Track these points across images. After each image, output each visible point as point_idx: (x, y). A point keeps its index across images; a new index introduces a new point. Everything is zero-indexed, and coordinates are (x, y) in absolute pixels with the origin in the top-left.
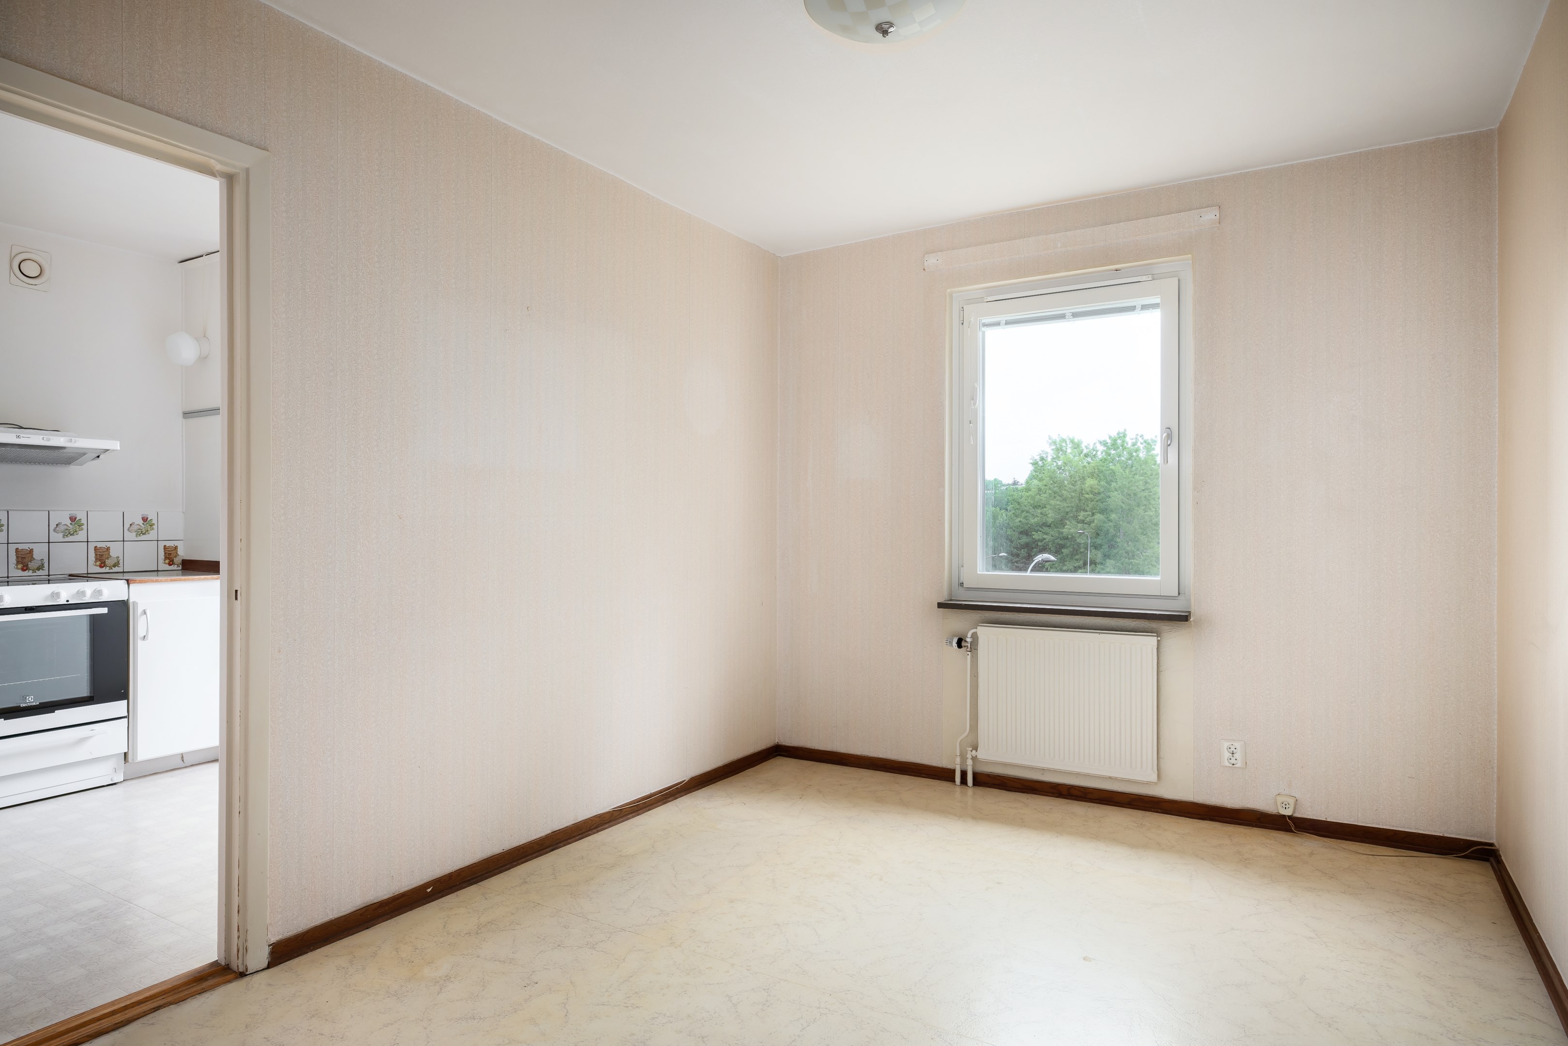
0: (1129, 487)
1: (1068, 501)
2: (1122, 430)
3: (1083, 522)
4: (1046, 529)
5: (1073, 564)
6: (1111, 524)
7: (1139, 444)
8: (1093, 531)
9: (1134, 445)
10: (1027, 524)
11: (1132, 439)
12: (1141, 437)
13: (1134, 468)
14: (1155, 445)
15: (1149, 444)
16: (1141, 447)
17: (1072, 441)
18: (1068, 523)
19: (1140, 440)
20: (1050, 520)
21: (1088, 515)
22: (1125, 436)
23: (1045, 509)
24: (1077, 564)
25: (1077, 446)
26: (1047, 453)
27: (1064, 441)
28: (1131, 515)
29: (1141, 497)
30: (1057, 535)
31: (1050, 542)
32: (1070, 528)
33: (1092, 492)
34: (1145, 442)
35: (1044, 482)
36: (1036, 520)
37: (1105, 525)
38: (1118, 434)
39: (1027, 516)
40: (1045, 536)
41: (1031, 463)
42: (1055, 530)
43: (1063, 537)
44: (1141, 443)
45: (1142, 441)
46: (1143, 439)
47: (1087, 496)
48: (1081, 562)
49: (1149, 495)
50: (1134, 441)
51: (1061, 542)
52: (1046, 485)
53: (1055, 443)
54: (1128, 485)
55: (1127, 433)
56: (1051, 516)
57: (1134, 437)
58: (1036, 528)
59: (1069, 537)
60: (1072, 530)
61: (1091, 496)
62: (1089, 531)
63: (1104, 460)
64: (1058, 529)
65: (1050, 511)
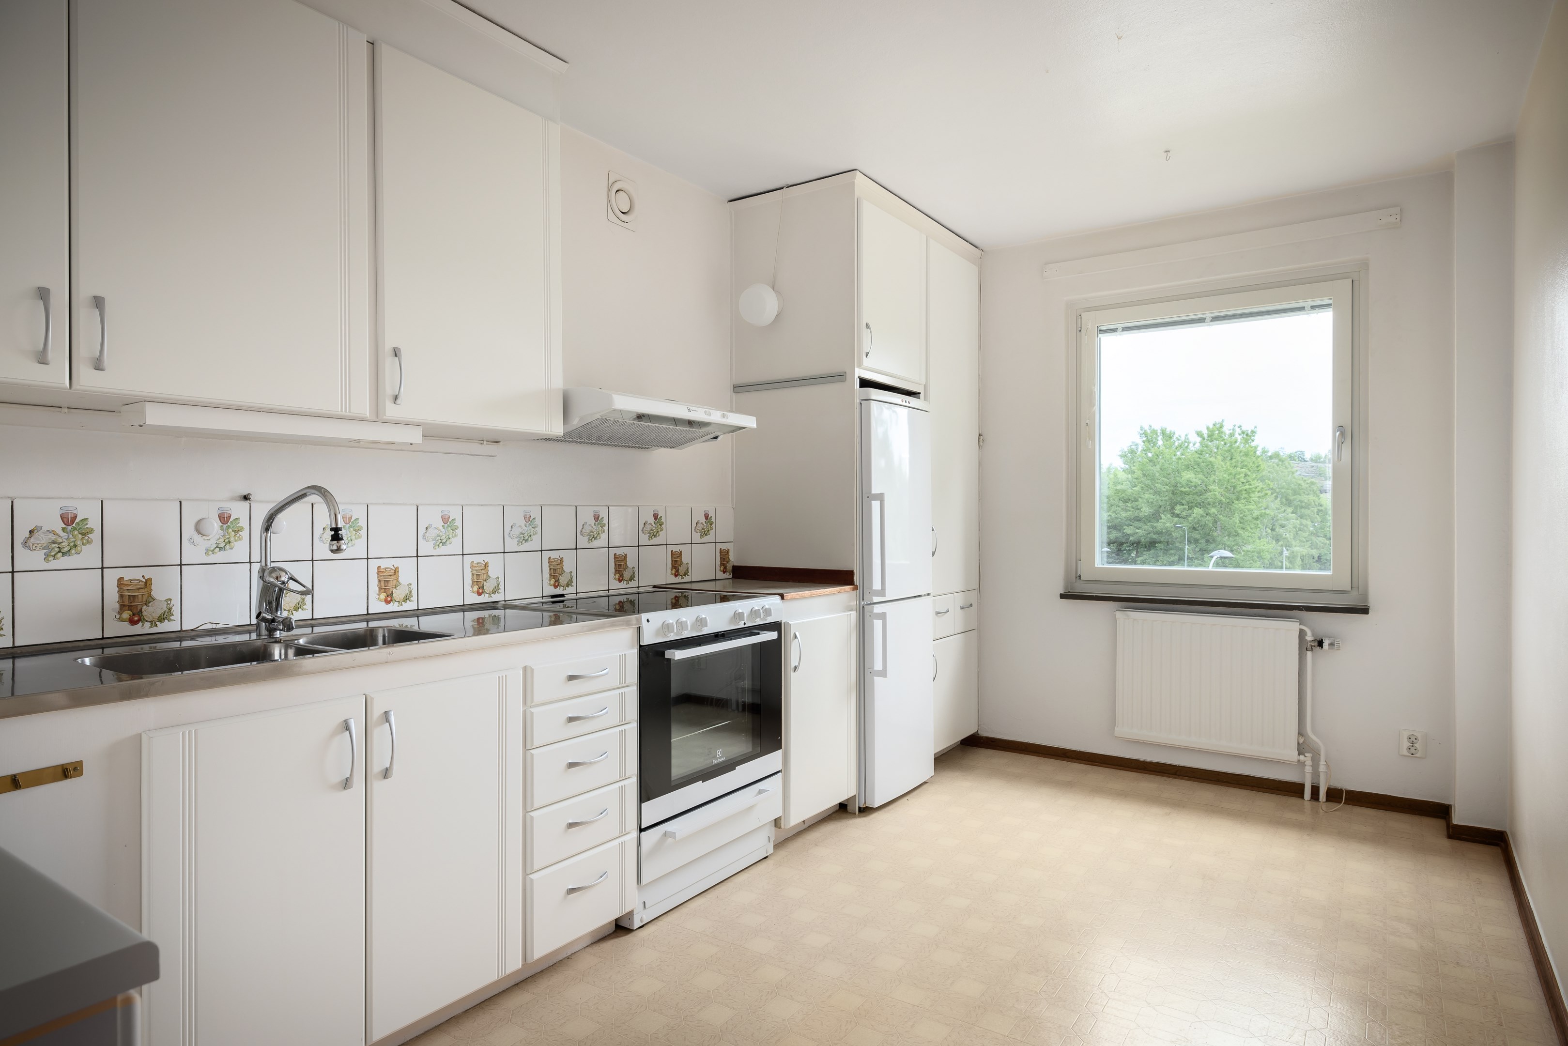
0: (1229, 480)
1: (1162, 495)
2: (1219, 420)
3: (1178, 516)
4: (1137, 524)
5: (1168, 559)
6: (1208, 518)
7: (1237, 435)
8: (1190, 525)
9: (1232, 435)
10: (1117, 518)
11: (1230, 430)
12: (1239, 427)
13: (1234, 460)
14: (1254, 436)
15: (1247, 435)
16: (1239, 438)
17: (1163, 432)
18: (1162, 516)
19: (1238, 431)
20: (1142, 515)
21: (1185, 509)
22: (1221, 427)
23: (1137, 503)
24: (1172, 559)
25: (1168, 436)
26: (1137, 445)
27: (1154, 432)
28: (1230, 509)
29: (1241, 490)
30: (1151, 529)
31: (1142, 536)
32: (1166, 522)
33: (1187, 485)
34: (1243, 433)
35: (1135, 476)
36: (1128, 514)
37: (1204, 519)
38: (1214, 425)
39: (1116, 510)
40: (1137, 531)
41: (1120, 456)
42: (1149, 524)
43: (1157, 532)
44: (1240, 434)
45: (1240, 432)
46: (1241, 429)
47: (1183, 489)
48: (1177, 557)
49: (1249, 488)
50: (1231, 431)
51: (1154, 536)
52: (1136, 479)
53: (1145, 434)
54: (1227, 478)
55: (1224, 423)
56: (1146, 510)
57: (1232, 428)
58: (1126, 523)
59: (1164, 531)
60: (1168, 524)
61: (1187, 489)
62: (1185, 526)
63: (1200, 453)
64: (1152, 523)
65: (1143, 505)
